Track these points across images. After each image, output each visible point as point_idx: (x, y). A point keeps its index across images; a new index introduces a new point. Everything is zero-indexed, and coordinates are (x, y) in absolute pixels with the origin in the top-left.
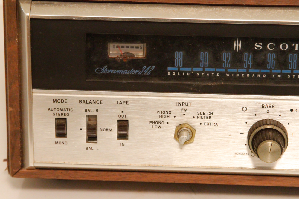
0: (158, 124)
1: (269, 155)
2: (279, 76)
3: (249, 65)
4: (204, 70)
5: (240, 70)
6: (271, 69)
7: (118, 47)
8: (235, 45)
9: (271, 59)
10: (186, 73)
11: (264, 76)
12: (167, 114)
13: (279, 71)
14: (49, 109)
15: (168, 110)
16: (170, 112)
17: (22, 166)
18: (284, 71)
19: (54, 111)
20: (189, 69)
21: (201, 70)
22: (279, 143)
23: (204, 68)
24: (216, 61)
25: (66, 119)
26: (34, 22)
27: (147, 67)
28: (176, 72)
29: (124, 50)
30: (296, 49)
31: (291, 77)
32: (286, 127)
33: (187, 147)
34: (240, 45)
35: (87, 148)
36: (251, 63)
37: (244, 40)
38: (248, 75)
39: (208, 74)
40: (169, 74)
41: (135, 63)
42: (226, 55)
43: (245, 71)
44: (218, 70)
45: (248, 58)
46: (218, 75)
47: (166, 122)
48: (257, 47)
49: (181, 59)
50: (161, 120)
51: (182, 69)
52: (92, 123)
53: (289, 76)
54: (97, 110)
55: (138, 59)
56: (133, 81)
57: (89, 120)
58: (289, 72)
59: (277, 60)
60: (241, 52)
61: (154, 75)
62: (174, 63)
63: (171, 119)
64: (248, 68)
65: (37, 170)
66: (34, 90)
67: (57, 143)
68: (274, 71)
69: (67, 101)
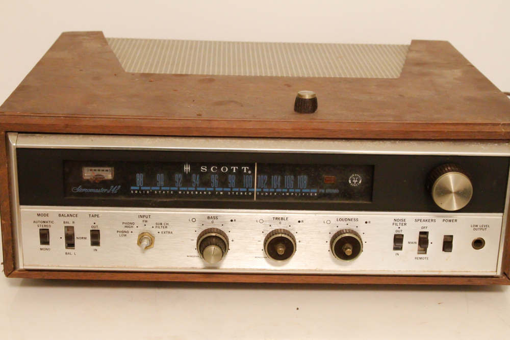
0: (124, 233)
1: (213, 257)
2: (221, 193)
3: (196, 184)
4: (160, 188)
5: (190, 189)
6: (214, 188)
7: (91, 170)
8: (185, 168)
9: (214, 179)
10: (146, 191)
11: (210, 193)
12: (131, 225)
13: (221, 189)
14: (34, 222)
15: (131, 222)
16: (133, 223)
17: (15, 268)
18: (225, 189)
19: (38, 223)
20: (148, 188)
21: (158, 188)
22: (221, 248)
23: (161, 187)
24: (170, 181)
25: (48, 229)
27: (114, 187)
28: (138, 191)
29: (97, 173)
30: (234, 171)
31: (231, 193)
32: (227, 234)
33: (149, 252)
34: (189, 168)
35: (66, 253)
36: (198, 183)
37: (192, 164)
38: (197, 193)
39: (164, 192)
40: (132, 192)
41: (105, 183)
42: (178, 177)
43: (194, 189)
44: (172, 188)
45: (196, 178)
46: (172, 192)
47: (130, 232)
48: (203, 170)
49: (142, 180)
50: (126, 229)
51: (142, 188)
52: (70, 233)
53: (229, 193)
54: (73, 222)
55: (108, 180)
56: (104, 198)
57: (68, 230)
58: (229, 189)
59: (219, 180)
60: (190, 174)
61: (120, 193)
62: (136, 183)
63: (134, 229)
64: (196, 187)
65: (27, 272)
66: (21, 206)
67: (41, 249)
68: (217, 189)
69: (49, 215)
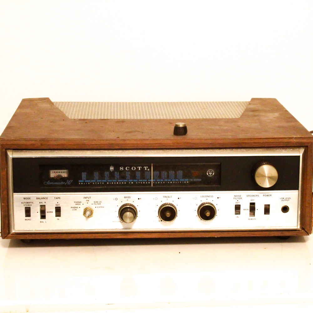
0: (75, 208)
1: (128, 219)
2: (132, 183)
3: (117, 178)
4: (96, 181)
5: (114, 181)
6: (128, 180)
7: (55, 172)
8: (110, 168)
9: (128, 175)
10: (88, 183)
11: (125, 183)
12: (79, 203)
13: (132, 180)
14: (22, 203)
15: (80, 201)
16: (81, 202)
17: (9, 233)
18: (134, 181)
19: (24, 204)
20: (89, 181)
21: (95, 181)
23: (96, 180)
24: (102, 177)
25: (30, 208)
26: (14, 159)
27: (69, 181)
28: (83, 183)
29: (58, 174)
30: (139, 169)
31: (138, 183)
32: (137, 207)
33: (90, 219)
34: (113, 168)
35: (41, 222)
36: (118, 177)
37: (115, 166)
38: (118, 183)
39: (98, 183)
40: (80, 183)
41: (63, 179)
42: (107, 174)
43: (116, 181)
44: (103, 181)
45: (117, 174)
46: (103, 183)
47: (79, 207)
48: (121, 169)
49: (85, 176)
50: (76, 206)
51: (86, 181)
52: (43, 209)
53: (137, 183)
54: (45, 202)
55: (65, 178)
56: (62, 188)
57: (41, 208)
58: (137, 181)
59: (131, 175)
60: (114, 172)
61: (72, 184)
62: (82, 178)
63: (81, 206)
64: (117, 179)
65: (16, 235)
66: (14, 194)
67: (26, 220)
68: (129, 181)
69: (31, 198)
